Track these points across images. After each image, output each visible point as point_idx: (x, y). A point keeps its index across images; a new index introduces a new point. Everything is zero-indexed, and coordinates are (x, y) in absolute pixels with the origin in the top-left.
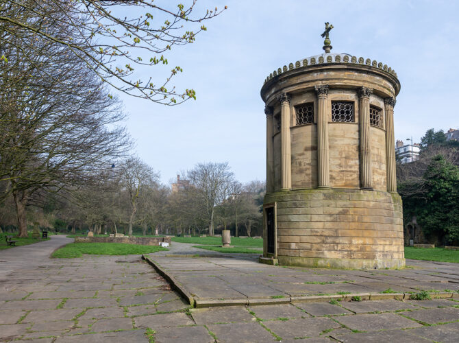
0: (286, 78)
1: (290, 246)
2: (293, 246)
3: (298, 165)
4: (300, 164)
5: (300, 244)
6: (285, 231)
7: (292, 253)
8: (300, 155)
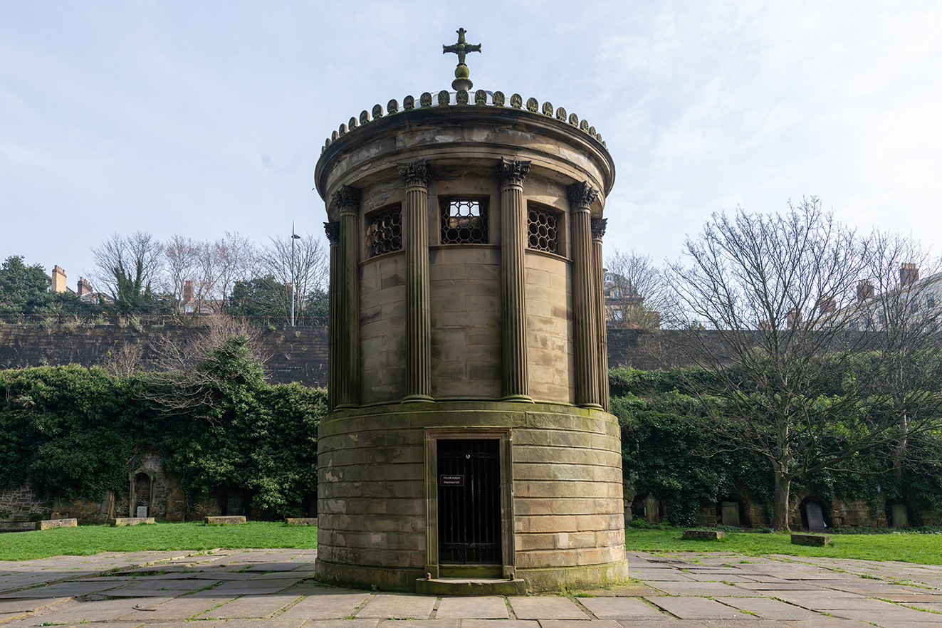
0: (530, 129)
1: (555, 542)
2: (564, 540)
3: (540, 345)
4: (544, 343)
5: (579, 536)
6: (542, 505)
7: (560, 558)
8: (545, 322)
